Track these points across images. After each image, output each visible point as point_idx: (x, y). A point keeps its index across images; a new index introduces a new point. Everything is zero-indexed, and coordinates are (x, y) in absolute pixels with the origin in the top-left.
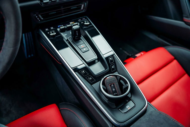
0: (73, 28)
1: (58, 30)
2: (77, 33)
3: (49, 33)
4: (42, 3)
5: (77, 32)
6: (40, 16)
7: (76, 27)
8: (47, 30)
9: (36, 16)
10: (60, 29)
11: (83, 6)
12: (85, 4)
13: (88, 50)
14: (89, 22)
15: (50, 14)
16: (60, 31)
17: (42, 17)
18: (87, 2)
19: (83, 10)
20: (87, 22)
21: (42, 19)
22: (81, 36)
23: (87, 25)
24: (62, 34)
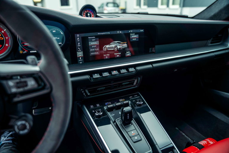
0: (124, 110)
1: (105, 108)
2: (128, 116)
3: (94, 111)
4: (92, 78)
5: (128, 114)
6: (87, 91)
7: (127, 109)
8: (92, 107)
9: (82, 91)
10: (108, 108)
11: (136, 81)
12: (139, 79)
13: (141, 139)
14: (143, 101)
15: (98, 89)
16: (107, 109)
17: (89, 92)
18: (142, 77)
19: (136, 85)
20: (139, 101)
21: (89, 94)
22: (133, 119)
23: (140, 105)
24: (109, 113)
